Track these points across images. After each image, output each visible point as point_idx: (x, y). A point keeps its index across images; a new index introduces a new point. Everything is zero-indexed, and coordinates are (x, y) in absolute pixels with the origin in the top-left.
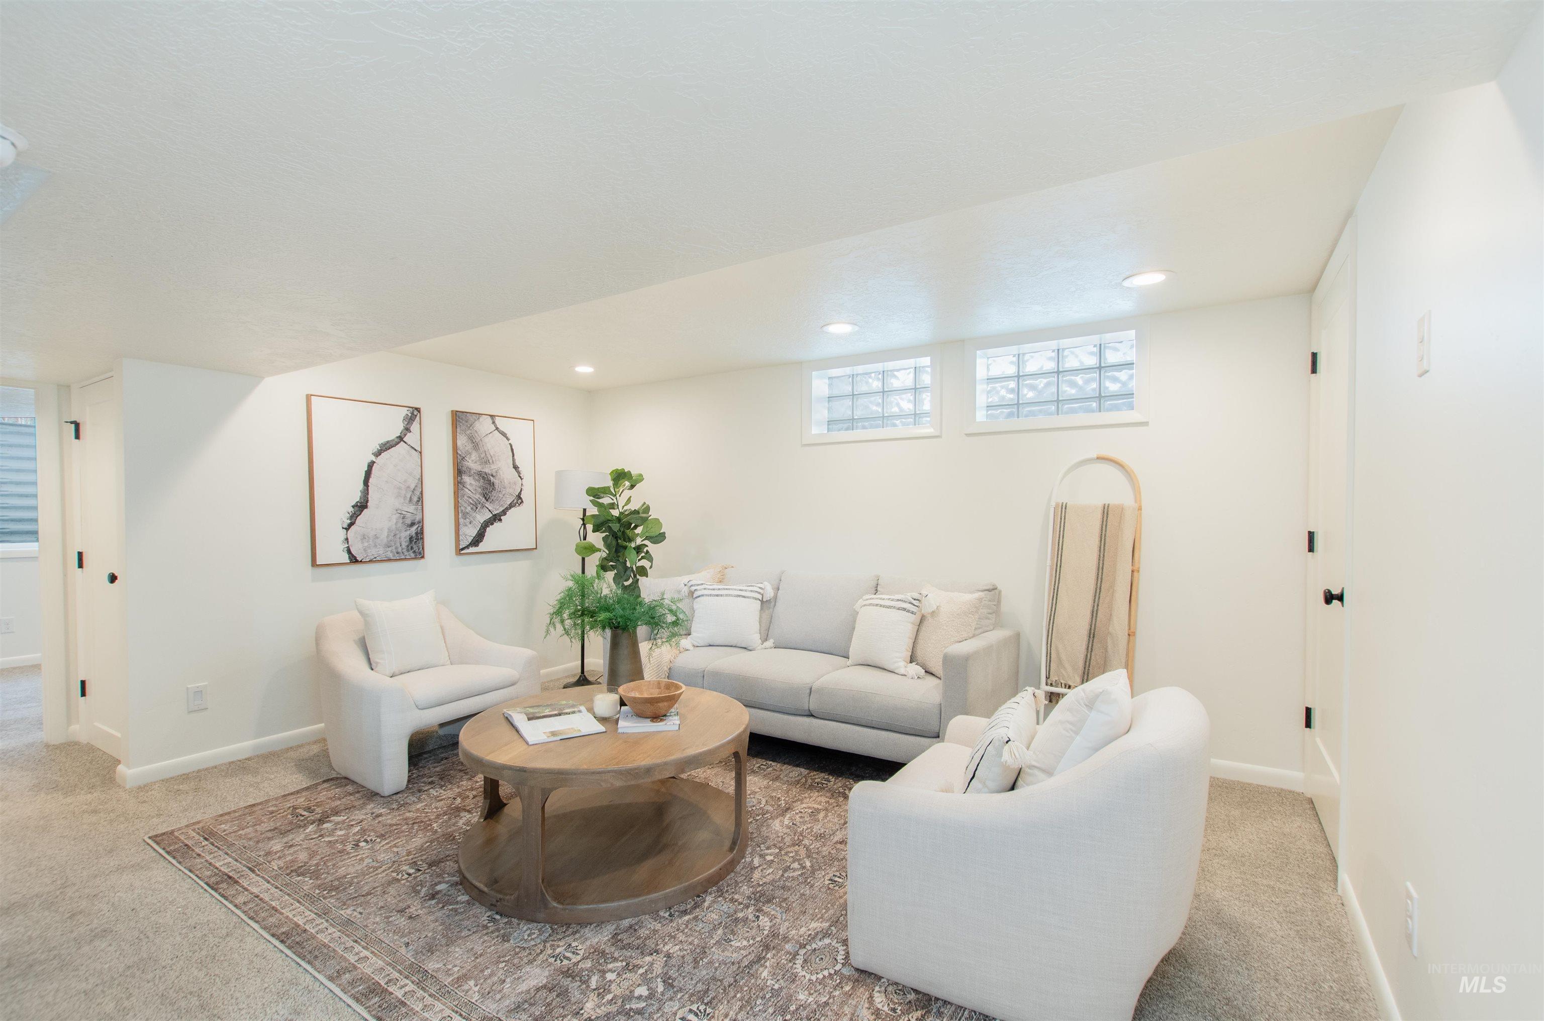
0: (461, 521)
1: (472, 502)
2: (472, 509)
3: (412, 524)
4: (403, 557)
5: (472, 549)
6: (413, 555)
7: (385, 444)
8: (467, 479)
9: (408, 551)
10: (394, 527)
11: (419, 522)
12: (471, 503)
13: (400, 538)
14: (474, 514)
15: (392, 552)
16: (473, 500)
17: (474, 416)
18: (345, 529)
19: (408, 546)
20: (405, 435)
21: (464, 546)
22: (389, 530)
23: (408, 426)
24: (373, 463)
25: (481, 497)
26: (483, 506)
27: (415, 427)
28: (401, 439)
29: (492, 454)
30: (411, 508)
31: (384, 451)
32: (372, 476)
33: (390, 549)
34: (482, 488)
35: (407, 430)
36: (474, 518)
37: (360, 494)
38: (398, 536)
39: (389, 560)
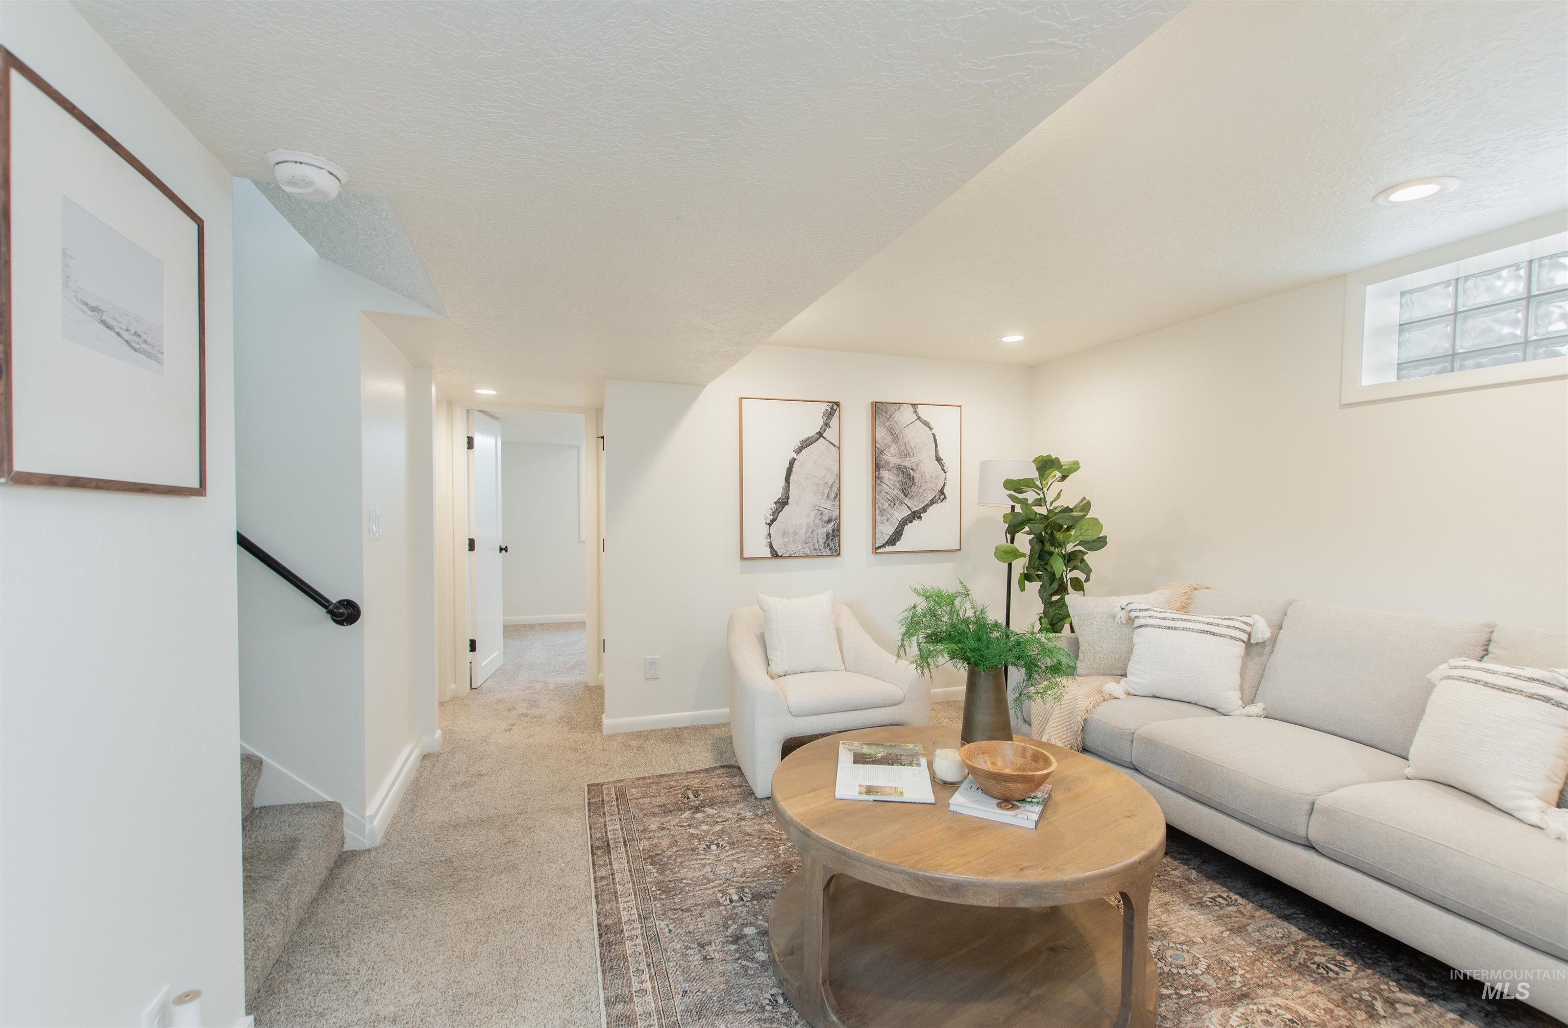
0: (878, 518)
1: (889, 498)
2: (889, 505)
3: (829, 521)
4: (820, 554)
5: (889, 549)
6: (829, 553)
7: (806, 441)
8: (884, 473)
9: (825, 547)
10: (812, 524)
11: (836, 519)
12: (888, 499)
13: (817, 535)
14: (892, 511)
15: (809, 548)
16: (891, 496)
17: (894, 406)
18: (768, 524)
19: (825, 543)
20: (825, 431)
21: (880, 545)
22: (808, 526)
23: (827, 422)
24: (794, 460)
25: (900, 493)
26: (901, 503)
27: (834, 422)
28: (820, 435)
29: (912, 446)
30: (829, 505)
31: (805, 448)
32: (793, 472)
33: (808, 545)
34: (900, 483)
35: (827, 425)
36: (892, 515)
37: (781, 491)
38: (815, 533)
39: (807, 556)
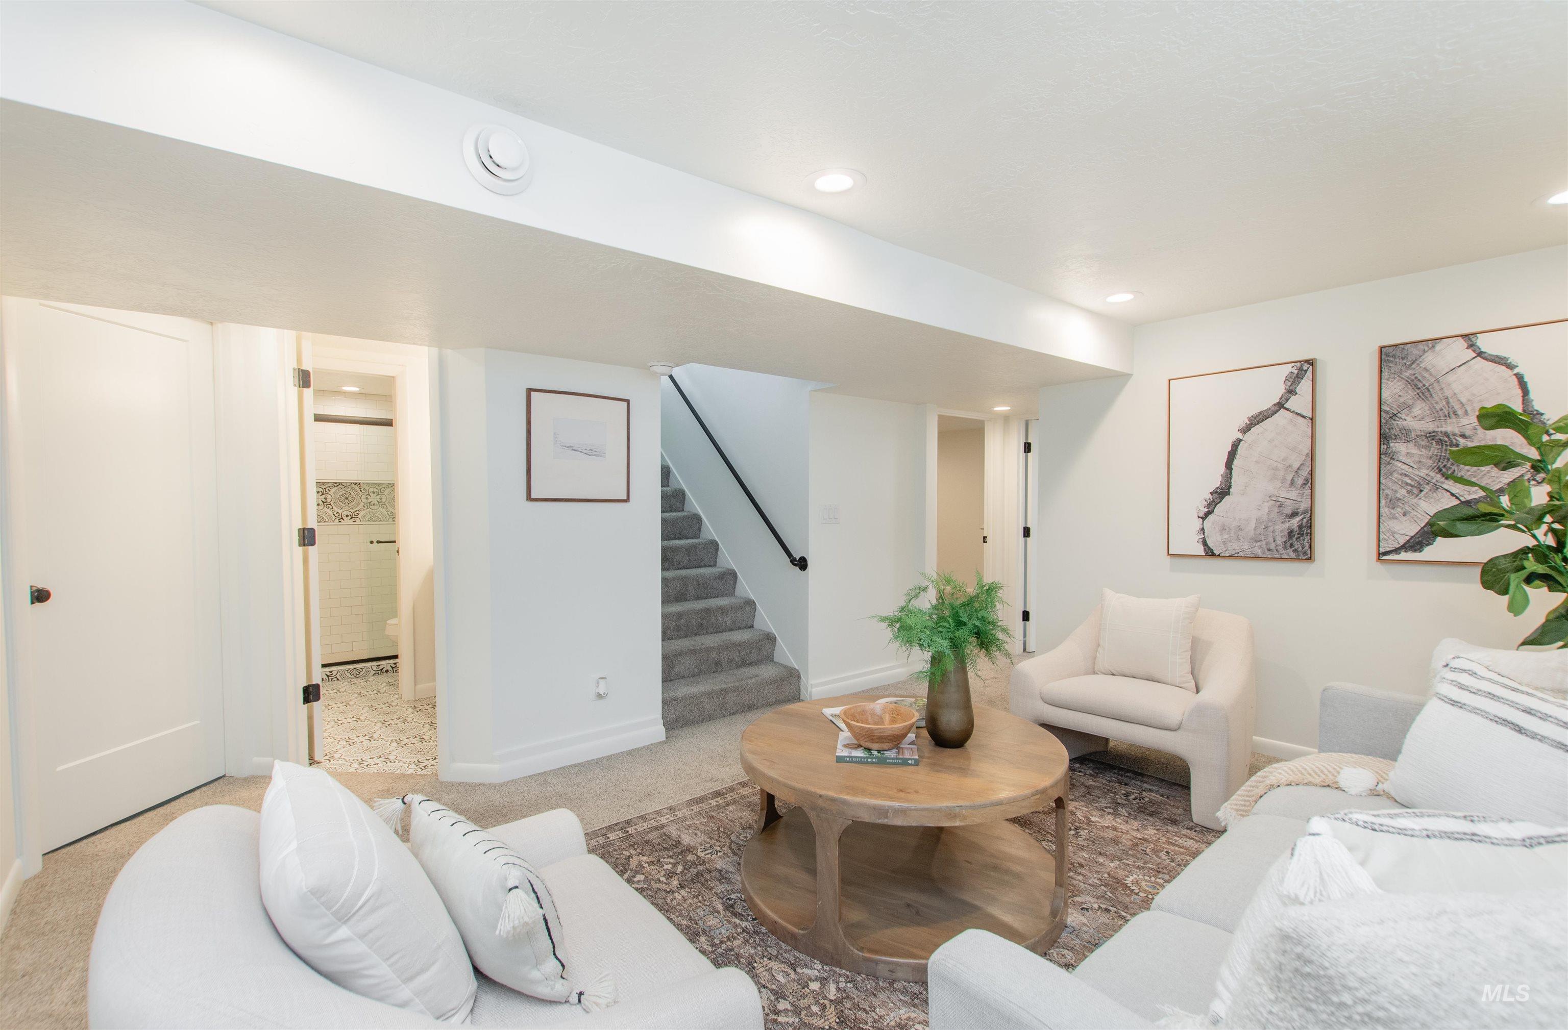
0: (1385, 511)
1: (1409, 481)
2: (1408, 492)
3: (1294, 514)
4: (1277, 556)
5: (1403, 556)
6: (1293, 555)
7: (1257, 416)
8: (1399, 447)
9: (1285, 548)
10: (1265, 518)
11: (1305, 512)
12: (1407, 484)
13: (1273, 532)
14: (1415, 500)
15: (1260, 547)
16: (1412, 479)
17: (1421, 346)
18: (1202, 518)
19: (1285, 542)
20: (1287, 400)
21: (1388, 549)
22: (1259, 521)
23: (1291, 388)
24: (1239, 441)
25: (1432, 474)
26: (1436, 488)
27: (1305, 386)
28: (1280, 406)
29: (1464, 400)
30: (1293, 494)
31: (1255, 425)
32: (1238, 456)
33: (1258, 544)
34: (1434, 458)
35: (1291, 392)
36: (1414, 507)
37: (1220, 479)
38: (1271, 529)
39: (1257, 557)
